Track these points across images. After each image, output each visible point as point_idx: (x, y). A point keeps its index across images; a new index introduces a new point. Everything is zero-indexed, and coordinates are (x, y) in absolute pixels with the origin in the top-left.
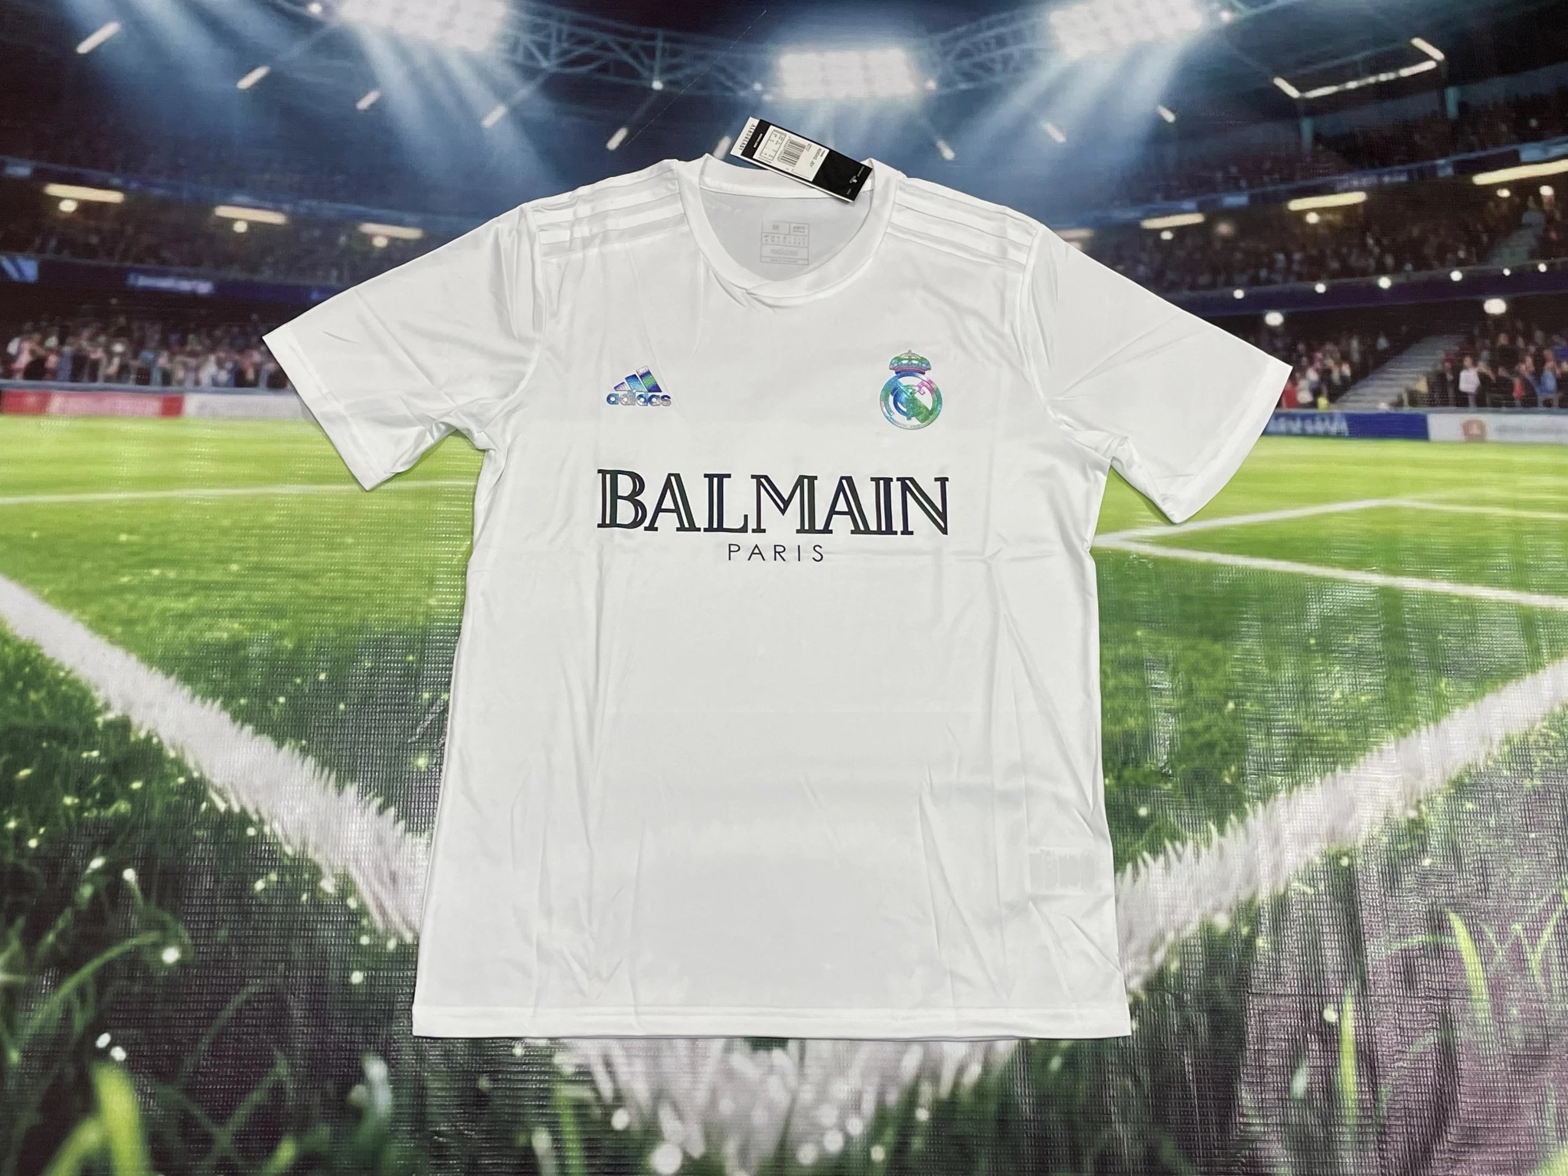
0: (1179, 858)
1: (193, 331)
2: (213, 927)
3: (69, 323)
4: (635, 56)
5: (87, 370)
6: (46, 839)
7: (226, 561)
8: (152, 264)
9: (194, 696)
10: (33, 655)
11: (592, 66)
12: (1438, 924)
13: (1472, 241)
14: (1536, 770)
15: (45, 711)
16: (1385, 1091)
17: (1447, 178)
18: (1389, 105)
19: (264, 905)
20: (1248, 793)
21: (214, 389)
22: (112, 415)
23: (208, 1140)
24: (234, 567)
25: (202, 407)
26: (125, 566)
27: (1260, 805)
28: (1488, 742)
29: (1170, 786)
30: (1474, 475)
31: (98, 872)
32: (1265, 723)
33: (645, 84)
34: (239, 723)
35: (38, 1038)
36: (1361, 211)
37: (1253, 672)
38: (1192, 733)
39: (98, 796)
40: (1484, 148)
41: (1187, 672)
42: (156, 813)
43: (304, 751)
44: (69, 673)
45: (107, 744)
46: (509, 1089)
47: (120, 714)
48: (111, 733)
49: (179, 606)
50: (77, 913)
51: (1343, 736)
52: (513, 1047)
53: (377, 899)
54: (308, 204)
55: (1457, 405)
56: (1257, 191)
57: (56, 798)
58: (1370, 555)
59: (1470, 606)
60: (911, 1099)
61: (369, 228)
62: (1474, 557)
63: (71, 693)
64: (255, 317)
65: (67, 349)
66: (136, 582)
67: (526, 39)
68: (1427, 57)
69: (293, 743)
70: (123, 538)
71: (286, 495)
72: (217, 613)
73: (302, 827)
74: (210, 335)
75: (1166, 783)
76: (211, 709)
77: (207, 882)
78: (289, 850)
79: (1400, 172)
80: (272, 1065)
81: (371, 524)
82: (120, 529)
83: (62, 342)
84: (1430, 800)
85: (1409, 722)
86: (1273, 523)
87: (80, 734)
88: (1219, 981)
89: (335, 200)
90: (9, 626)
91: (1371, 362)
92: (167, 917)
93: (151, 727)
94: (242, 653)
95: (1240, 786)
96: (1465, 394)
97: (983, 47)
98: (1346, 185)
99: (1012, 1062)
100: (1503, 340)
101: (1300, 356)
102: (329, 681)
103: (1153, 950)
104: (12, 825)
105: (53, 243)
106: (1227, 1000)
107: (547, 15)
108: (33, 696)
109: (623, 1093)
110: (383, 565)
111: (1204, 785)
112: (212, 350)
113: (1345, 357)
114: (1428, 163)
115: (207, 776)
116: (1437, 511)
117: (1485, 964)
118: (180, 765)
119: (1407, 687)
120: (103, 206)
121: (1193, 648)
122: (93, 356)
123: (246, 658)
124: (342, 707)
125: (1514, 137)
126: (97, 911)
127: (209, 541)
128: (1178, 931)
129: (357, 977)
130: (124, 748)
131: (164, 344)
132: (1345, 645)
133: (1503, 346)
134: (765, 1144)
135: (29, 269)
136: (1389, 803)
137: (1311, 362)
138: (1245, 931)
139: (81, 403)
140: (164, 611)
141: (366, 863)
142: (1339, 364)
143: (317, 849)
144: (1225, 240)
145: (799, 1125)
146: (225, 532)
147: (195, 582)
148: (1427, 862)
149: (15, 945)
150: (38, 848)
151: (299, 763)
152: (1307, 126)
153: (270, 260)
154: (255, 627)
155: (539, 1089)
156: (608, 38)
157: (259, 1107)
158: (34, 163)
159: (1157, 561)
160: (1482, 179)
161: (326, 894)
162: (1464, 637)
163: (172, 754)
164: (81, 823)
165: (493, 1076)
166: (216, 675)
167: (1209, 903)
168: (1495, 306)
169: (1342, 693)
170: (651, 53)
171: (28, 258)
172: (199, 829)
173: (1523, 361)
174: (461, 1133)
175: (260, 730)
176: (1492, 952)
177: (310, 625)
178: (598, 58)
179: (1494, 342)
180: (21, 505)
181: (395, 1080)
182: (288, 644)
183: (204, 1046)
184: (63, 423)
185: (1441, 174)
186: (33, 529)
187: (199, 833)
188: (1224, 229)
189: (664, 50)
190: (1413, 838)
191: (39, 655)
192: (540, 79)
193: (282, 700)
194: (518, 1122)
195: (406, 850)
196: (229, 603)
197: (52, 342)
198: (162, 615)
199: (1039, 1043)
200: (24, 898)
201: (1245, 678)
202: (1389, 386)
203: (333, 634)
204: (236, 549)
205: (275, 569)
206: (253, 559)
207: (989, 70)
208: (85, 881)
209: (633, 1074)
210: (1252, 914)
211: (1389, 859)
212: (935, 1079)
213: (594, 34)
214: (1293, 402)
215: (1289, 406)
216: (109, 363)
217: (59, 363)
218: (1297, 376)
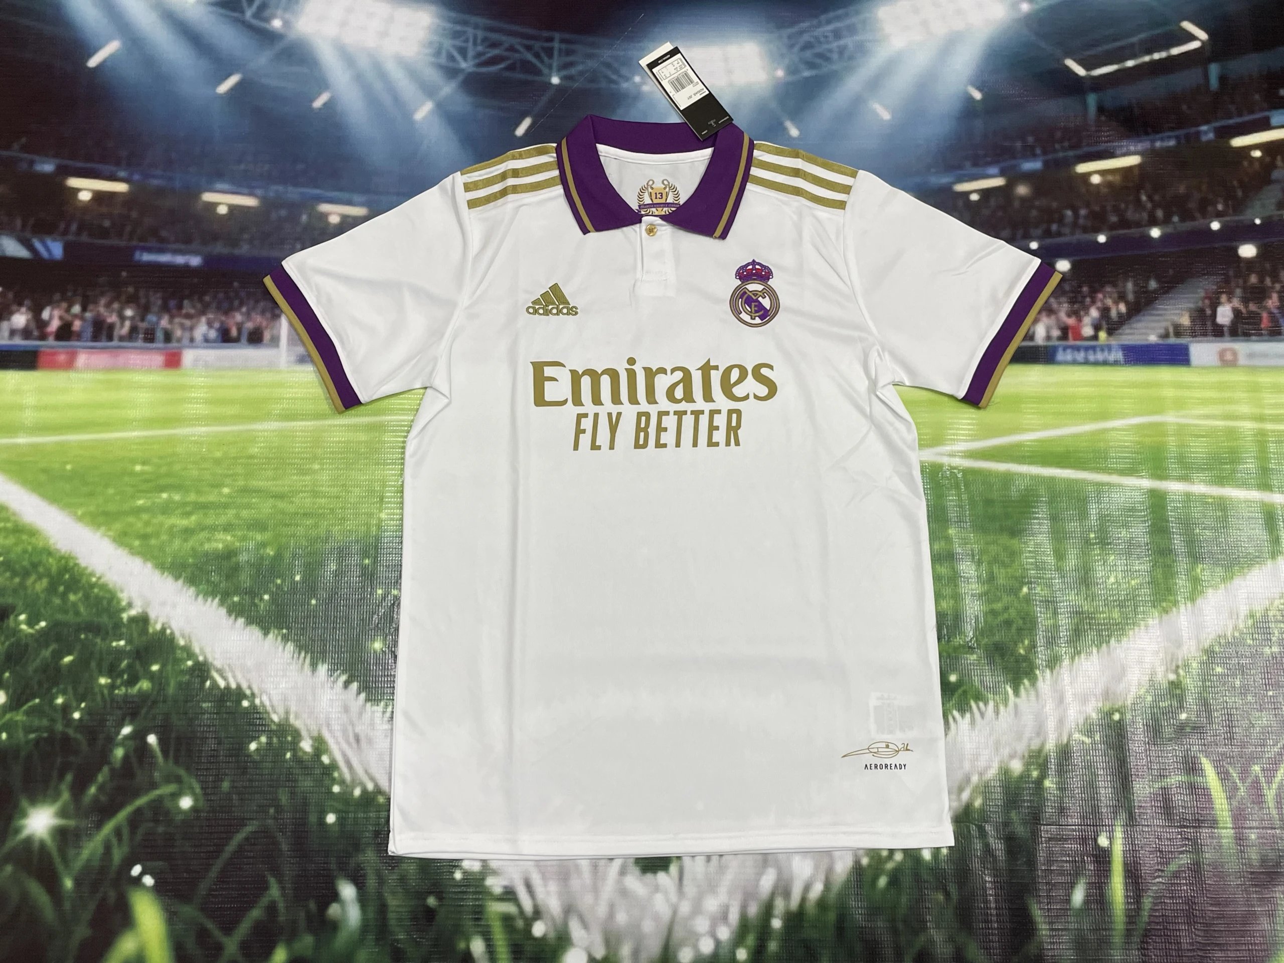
0: (982, 715)
1: (189, 297)
2: (219, 779)
3: (89, 293)
4: (537, 56)
5: (104, 333)
6: (87, 712)
7: (220, 486)
8: (152, 243)
9: (197, 595)
10: (71, 564)
11: (502, 66)
12: (1191, 767)
13: (1229, 197)
14: (1274, 639)
15: (82, 609)
16: (1147, 903)
17: (1209, 142)
18: (1160, 81)
19: (256, 762)
20: (1038, 662)
21: (206, 344)
22: (125, 368)
23: (219, 948)
24: (226, 490)
25: (196, 360)
26: (140, 491)
27: (1048, 671)
28: (1235, 617)
29: (975, 657)
30: (1228, 394)
31: (127, 737)
32: (1051, 603)
33: (546, 79)
34: (233, 617)
35: (87, 868)
36: (1136, 172)
37: (1043, 562)
38: (993, 613)
39: (125, 677)
40: (1240, 115)
41: (989, 563)
42: (171, 690)
43: (285, 639)
44: (99, 578)
45: (131, 635)
46: (452, 905)
47: (140, 610)
48: (134, 626)
49: (185, 522)
50: (113, 771)
51: (1116, 614)
52: (453, 873)
53: (344, 755)
54: (276, 189)
55: (1215, 336)
56: (1050, 157)
57: (93, 680)
58: (1140, 463)
59: (1222, 505)
60: (768, 911)
61: (324, 208)
62: (1226, 463)
63: (101, 594)
64: (236, 284)
65: (88, 315)
66: (149, 503)
67: (448, 44)
68: (1192, 38)
69: (276, 631)
70: (138, 468)
71: (264, 431)
72: (213, 529)
73: (285, 699)
74: (201, 300)
75: (972, 654)
76: (211, 606)
77: (212, 744)
78: (275, 718)
79: (1169, 137)
80: (267, 888)
81: (331, 453)
82: (134, 461)
83: (84, 309)
84: (1187, 665)
85: (1170, 601)
86: (1061, 438)
87: (110, 627)
88: (1013, 815)
89: (296, 185)
90: (52, 541)
91: (1143, 300)
92: (182, 772)
93: (165, 621)
94: (234, 559)
95: (1031, 656)
96: (1222, 326)
98: (1124, 150)
99: (848, 881)
100: (1253, 279)
101: (1084, 297)
102: (303, 581)
103: (961, 790)
105: (74, 227)
106: (1021, 830)
107: (465, 23)
108: (72, 597)
109: (542, 909)
110: (343, 485)
111: (1002, 656)
112: (203, 313)
113: (1122, 297)
114: (1193, 130)
115: (210, 660)
116: (1196, 425)
117: (1229, 798)
118: (188, 652)
119: (1169, 572)
120: (112, 195)
121: (994, 542)
122: (109, 320)
123: (238, 564)
124: (314, 602)
125: (1265, 105)
126: (127, 769)
127: (207, 469)
128: (981, 774)
129: (331, 818)
130: (144, 638)
131: (165, 308)
132: (1119, 538)
133: (1253, 284)
134: (653, 947)
135: (56, 249)
136: (1153, 669)
137: (1093, 302)
138: (1035, 774)
139: (101, 359)
140: (172, 527)
141: (336, 727)
142: (1116, 303)
143: (297, 716)
144: (1023, 200)
145: (679, 933)
146: (217, 462)
147: (196, 503)
148: (1183, 716)
149: (66, 796)
150: (81, 719)
151: (281, 648)
152: (1092, 100)
153: (246, 236)
154: (244, 538)
155: (475, 905)
156: (514, 41)
157: (258, 922)
158: (57, 161)
159: (966, 472)
160: (1238, 142)
161: (305, 753)
162: (1216, 530)
164: (113, 699)
165: (440, 896)
167: (1006, 752)
168: (1248, 251)
169: (1116, 577)
170: (550, 52)
171: (55, 240)
172: (205, 702)
173: (1270, 297)
174: (414, 940)
175: (250, 621)
176: (1236, 789)
177: (286, 536)
178: (507, 58)
179: (1245, 282)
180: (58, 443)
181: (362, 899)
182: (270, 552)
183: (214, 873)
184: (87, 376)
185: (1204, 138)
186: (66, 463)
187: (205, 705)
188: (1022, 190)
189: (560, 50)
190: (1172, 696)
191: (76, 565)
192: (461, 77)
193: (266, 597)
194: (459, 932)
195: (367, 716)
196: (223, 520)
197: (77, 309)
198: (171, 532)
199: (869, 866)
200: (72, 759)
201: (1037, 568)
202: (1159, 321)
203: (304, 543)
204: (227, 476)
205: (258, 491)
206: (241, 483)
207: (827, 59)
208: (118, 745)
209: (548, 893)
210: (1041, 761)
211: (1153, 714)
212: (787, 894)
213: (504, 38)
214: (1078, 336)
215: (1075, 339)
216: (122, 325)
217: (82, 327)
218: (1082, 313)
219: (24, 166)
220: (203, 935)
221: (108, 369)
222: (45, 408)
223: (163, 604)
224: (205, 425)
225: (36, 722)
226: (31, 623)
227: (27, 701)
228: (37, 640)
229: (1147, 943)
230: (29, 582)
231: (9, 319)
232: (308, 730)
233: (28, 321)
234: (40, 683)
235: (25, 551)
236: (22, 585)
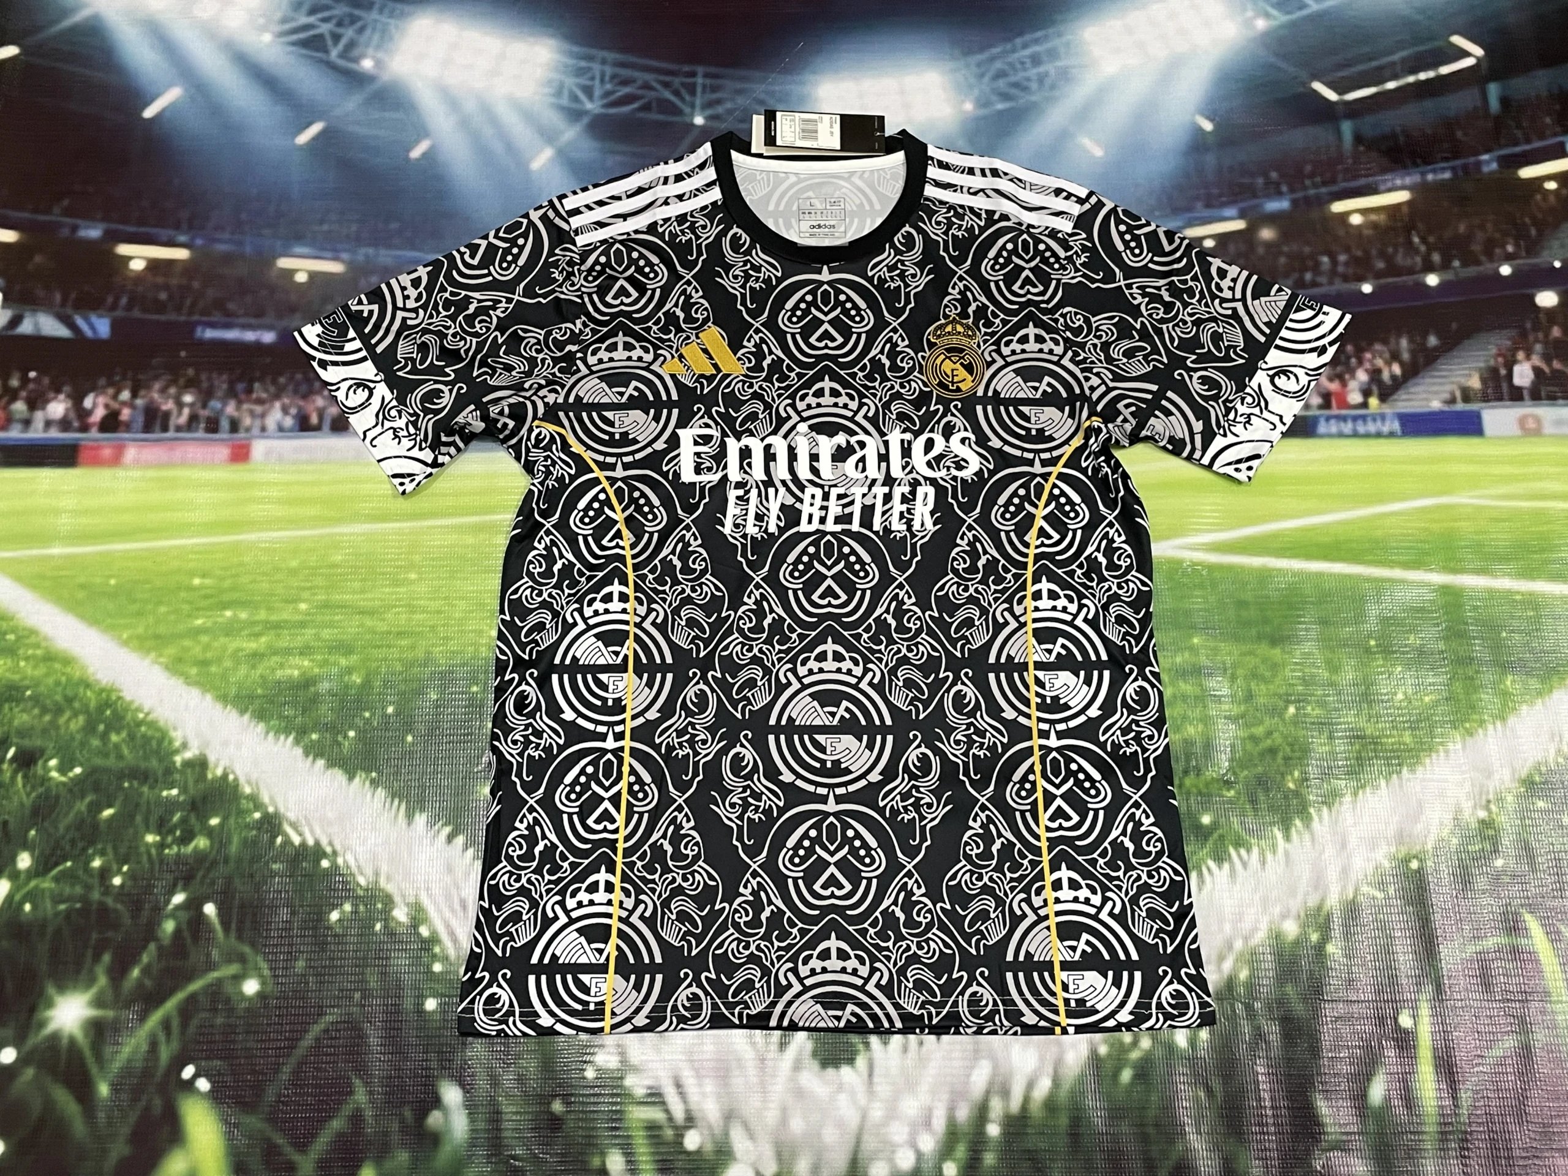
0: (1245, 865)
1: (261, 379)
2: (291, 957)
3: (141, 377)
4: (677, 93)
5: (158, 423)
6: (131, 876)
7: (296, 601)
8: (217, 317)
9: (267, 733)
10: (114, 698)
11: (635, 105)
12: (1513, 926)
13: (1520, 234)
15: (126, 751)
16: (1465, 1096)
17: (1491, 173)
18: (1428, 104)
19: (339, 935)
20: (1312, 798)
21: (280, 434)
22: (184, 463)
23: (291, 1167)
24: (303, 606)
25: (268, 453)
26: (198, 609)
27: (1325, 809)
28: (1557, 739)
29: (1232, 793)
30: (1532, 470)
31: (178, 907)
32: (1325, 726)
33: (687, 119)
34: (311, 758)
35: (127, 1071)
36: (1405, 209)
37: (1313, 676)
38: (1254, 739)
39: (178, 833)
40: (1528, 141)
41: (1245, 678)
42: (234, 848)
43: (375, 783)
44: (147, 714)
45: (186, 782)
46: (583, 1112)
47: (197, 752)
48: (189, 771)
49: (253, 645)
50: (160, 948)
51: (1407, 738)
52: (584, 1070)
53: (448, 926)
54: (364, 253)
55: (1512, 399)
57: (138, 837)
58: (1428, 554)
59: (1532, 602)
60: (982, 1114)
62: (1535, 552)
63: (149, 733)
65: (139, 402)
66: (209, 624)
67: (570, 82)
68: (1466, 54)
69: (363, 776)
70: (197, 581)
71: (351, 534)
72: (288, 652)
73: (374, 858)
74: (274, 382)
75: (1228, 790)
76: (284, 746)
77: (284, 914)
78: (362, 881)
79: (1443, 169)
80: (351, 1093)
81: (433, 559)
82: (192, 574)
83: (134, 395)
84: (1500, 800)
85: (1475, 721)
86: (1327, 525)
87: (160, 773)
88: (1289, 989)
89: (389, 246)
90: (91, 670)
91: (1421, 360)
92: (247, 949)
93: (227, 765)
94: (312, 689)
95: (1304, 791)
96: (1520, 389)
97: (1018, 66)
98: (1389, 184)
99: (1082, 1077)
100: (1556, 332)
101: (1348, 358)
102: (397, 713)
103: (1221, 958)
104: (97, 863)
105: (124, 301)
106: (1299, 1009)
107: (590, 58)
108: (114, 738)
109: (695, 1114)
110: (445, 598)
111: (1267, 790)
112: (277, 397)
113: (1395, 356)
114: (1472, 160)
115: (282, 810)
116: (1496, 508)
117: (1563, 965)
118: (255, 801)
119: (1472, 685)
120: (170, 263)
121: (1251, 653)
122: (164, 408)
123: (317, 694)
124: (410, 738)
125: (1558, 129)
126: (179, 945)
127: (280, 581)
128: (1246, 939)
129: (431, 1004)
130: (201, 786)
131: (232, 393)
132: (1406, 646)
133: (1555, 338)
134: (839, 1160)
135: (102, 327)
136: (1458, 804)
137: (1360, 363)
138: (1314, 937)
139: (153, 452)
140: (237, 651)
141: (436, 890)
142: (1389, 363)
143: (389, 879)
144: (1268, 245)
145: (869, 1144)
146: (293, 572)
147: (267, 622)
148: (1499, 863)
149: (102, 980)
150: (122, 886)
151: (369, 795)
152: (1347, 128)
154: (325, 663)
155: (612, 1111)
156: (649, 77)
157: (340, 1135)
158: (105, 225)
159: (1211, 568)
160: (1527, 172)
161: (399, 923)
162: (1528, 634)
163: (248, 790)
164: (162, 860)
165: (566, 1099)
166: (288, 712)
167: (1277, 910)
168: (1547, 299)
169: (1405, 693)
170: (692, 89)
171: (100, 316)
172: (275, 862)
174: (535, 1156)
175: (331, 764)
177: (376, 660)
178: (641, 97)
179: (1547, 335)
180: (100, 554)
181: (471, 1106)
182: (357, 679)
183: (285, 1075)
184: (136, 473)
185: (1486, 169)
186: (110, 577)
187: (275, 866)
188: (1267, 234)
189: (704, 86)
190: (1484, 839)
191: (119, 698)
192: (586, 120)
193: (352, 734)
194: (591, 1145)
195: (475, 877)
196: (299, 642)
197: (125, 395)
198: (235, 655)
199: (1109, 1055)
200: (110, 934)
201: (1305, 682)
202: (1441, 384)
203: (399, 668)
204: (304, 589)
205: (342, 606)
206: (321, 597)
207: (1025, 89)
208: (168, 917)
209: (704, 1095)
210: (1321, 920)
211: (1460, 860)
212: (1005, 1093)
213: (636, 74)
214: (1344, 404)
215: (1339, 408)
216: (180, 413)
217: (132, 416)
218: (1347, 376)
219: (65, 232)
220: (270, 1152)
221: (160, 465)
222: (86, 512)
223: (225, 744)
224: (280, 529)
225: (67, 890)
226: (63, 769)
227: (57, 864)
228: (71, 791)
229: (1468, 1149)
230: (62, 720)
231: (44, 408)
232: (403, 896)
233: (67, 410)
234: (73, 842)
235: (58, 683)
236: (53, 723)
